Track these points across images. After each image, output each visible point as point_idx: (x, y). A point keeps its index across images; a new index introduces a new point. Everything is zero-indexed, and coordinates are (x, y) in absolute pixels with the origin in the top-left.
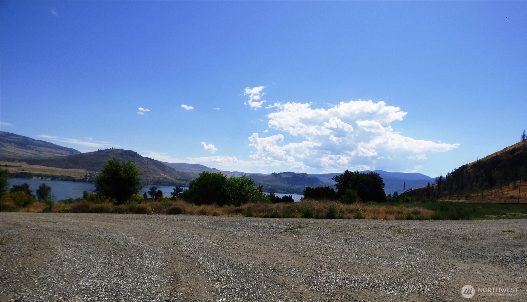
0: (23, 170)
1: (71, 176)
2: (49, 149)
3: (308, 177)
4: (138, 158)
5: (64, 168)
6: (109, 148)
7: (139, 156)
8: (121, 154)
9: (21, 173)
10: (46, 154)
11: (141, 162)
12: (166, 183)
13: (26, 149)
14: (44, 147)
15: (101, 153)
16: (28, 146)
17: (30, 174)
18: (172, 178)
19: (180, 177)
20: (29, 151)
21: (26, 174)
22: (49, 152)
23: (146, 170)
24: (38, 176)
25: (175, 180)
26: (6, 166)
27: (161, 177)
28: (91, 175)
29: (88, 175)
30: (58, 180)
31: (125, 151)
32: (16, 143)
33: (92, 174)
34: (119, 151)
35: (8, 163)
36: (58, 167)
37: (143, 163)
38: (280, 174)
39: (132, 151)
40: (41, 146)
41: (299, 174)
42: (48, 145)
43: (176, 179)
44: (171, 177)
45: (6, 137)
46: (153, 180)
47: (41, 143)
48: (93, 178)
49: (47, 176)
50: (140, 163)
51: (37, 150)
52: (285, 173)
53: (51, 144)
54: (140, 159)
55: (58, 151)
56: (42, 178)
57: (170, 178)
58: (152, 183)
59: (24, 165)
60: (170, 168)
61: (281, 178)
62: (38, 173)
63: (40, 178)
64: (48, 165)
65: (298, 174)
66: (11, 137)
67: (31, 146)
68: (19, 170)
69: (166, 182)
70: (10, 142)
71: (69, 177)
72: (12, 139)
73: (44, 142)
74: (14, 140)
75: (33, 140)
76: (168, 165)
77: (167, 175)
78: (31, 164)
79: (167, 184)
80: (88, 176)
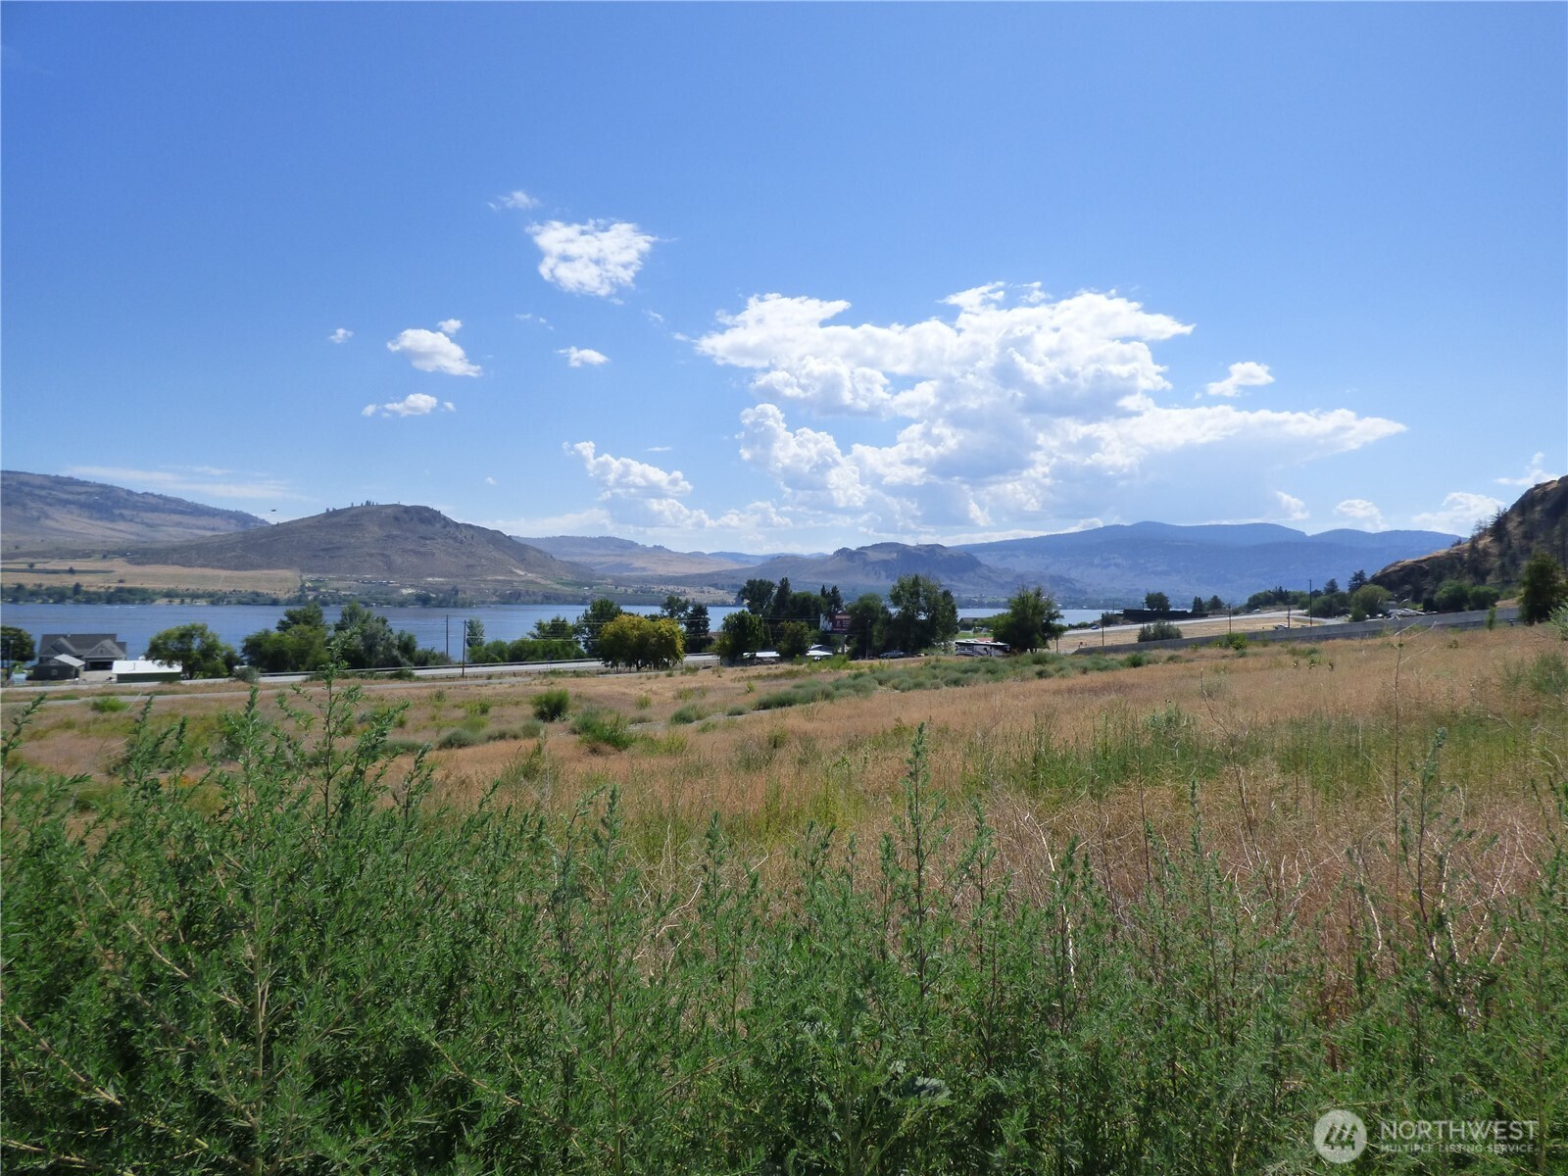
0: (121, 581)
1: (259, 591)
2: (176, 518)
3: (945, 554)
4: (445, 527)
5: (236, 568)
6: (357, 504)
7: (447, 523)
8: (396, 519)
9: (120, 590)
10: (171, 532)
11: (455, 539)
12: (534, 598)
13: (113, 521)
14: (162, 511)
15: (336, 520)
16: (117, 512)
17: (144, 591)
18: (549, 582)
19: (570, 578)
20: (122, 526)
21: (131, 591)
22: (179, 524)
23: (471, 561)
24: (170, 595)
25: (558, 587)
26: (71, 571)
27: (516, 579)
28: (318, 584)
29: (308, 584)
30: (229, 603)
31: (407, 510)
32: (82, 505)
33: (317, 581)
34: (389, 511)
35: (77, 565)
36: (221, 567)
37: (461, 542)
38: (862, 551)
39: (426, 509)
40: (154, 509)
41: (919, 548)
42: (174, 506)
43: (562, 584)
44: (547, 579)
45: (51, 489)
46: (496, 590)
47: (154, 501)
48: (323, 594)
49: (195, 596)
50: (451, 542)
51: (142, 523)
52: (875, 547)
53: (179, 502)
54: (452, 530)
55: (204, 521)
56: (182, 602)
57: (543, 582)
58: (495, 599)
59: (120, 568)
60: (539, 551)
61: (866, 564)
62: (165, 586)
63: (177, 601)
64: (186, 563)
65: (915, 548)
66: (69, 488)
67: (126, 512)
68: (108, 581)
69: (534, 593)
70: (67, 502)
71: (257, 594)
72: (71, 493)
73: (160, 497)
74: (76, 497)
75: (130, 493)
76: (530, 544)
77: (531, 572)
78: (138, 564)
79: (539, 599)
80: (309, 589)
